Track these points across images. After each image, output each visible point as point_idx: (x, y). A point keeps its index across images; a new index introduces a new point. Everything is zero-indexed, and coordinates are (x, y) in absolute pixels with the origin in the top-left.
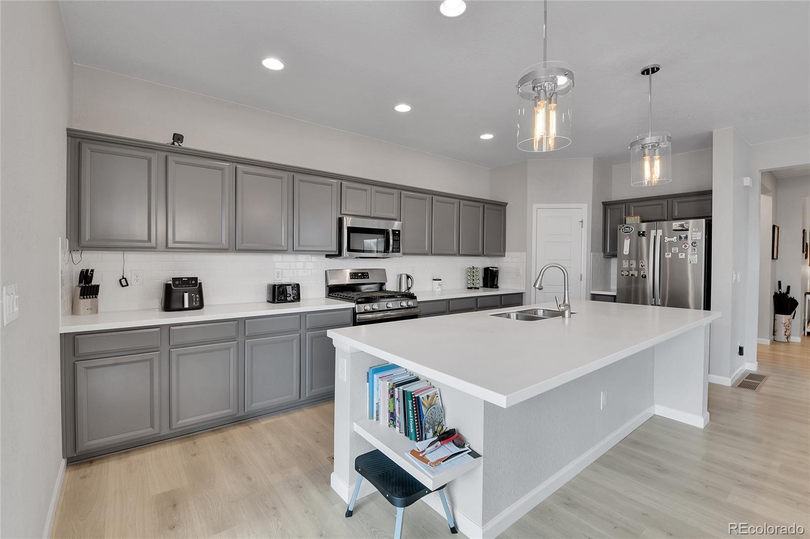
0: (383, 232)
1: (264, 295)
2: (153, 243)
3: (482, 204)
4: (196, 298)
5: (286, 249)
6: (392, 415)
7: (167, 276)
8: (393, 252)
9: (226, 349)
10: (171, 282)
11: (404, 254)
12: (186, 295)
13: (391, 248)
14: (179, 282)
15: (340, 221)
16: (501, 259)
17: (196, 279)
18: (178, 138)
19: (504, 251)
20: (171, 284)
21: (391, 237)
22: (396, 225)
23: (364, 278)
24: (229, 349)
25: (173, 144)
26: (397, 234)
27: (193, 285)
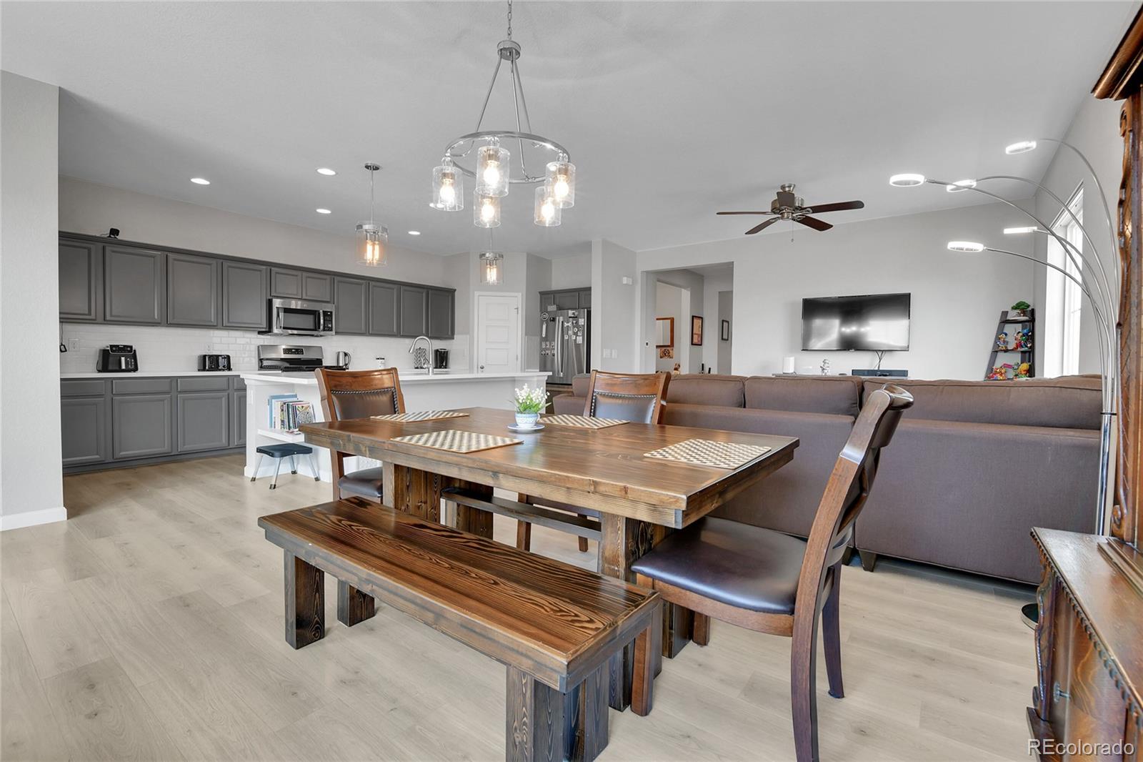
0: (314, 313)
1: (195, 364)
2: (93, 316)
3: (425, 290)
4: (131, 362)
5: (215, 324)
6: (283, 421)
7: (105, 343)
8: (324, 330)
9: (161, 400)
10: (109, 348)
11: (337, 333)
12: (123, 359)
13: (322, 327)
14: (115, 348)
15: (270, 303)
16: (451, 341)
17: (131, 347)
18: (114, 232)
19: (453, 333)
20: (108, 350)
21: (322, 318)
22: (329, 308)
23: (298, 354)
24: (163, 400)
25: (110, 236)
26: (328, 315)
27: (129, 351)
